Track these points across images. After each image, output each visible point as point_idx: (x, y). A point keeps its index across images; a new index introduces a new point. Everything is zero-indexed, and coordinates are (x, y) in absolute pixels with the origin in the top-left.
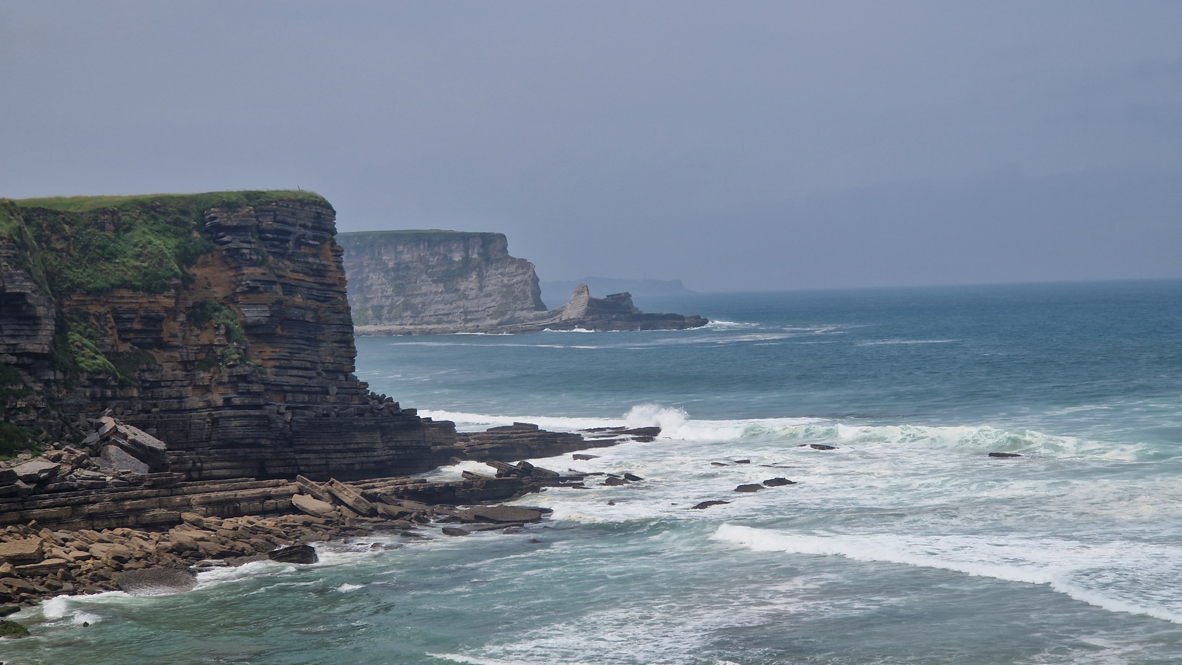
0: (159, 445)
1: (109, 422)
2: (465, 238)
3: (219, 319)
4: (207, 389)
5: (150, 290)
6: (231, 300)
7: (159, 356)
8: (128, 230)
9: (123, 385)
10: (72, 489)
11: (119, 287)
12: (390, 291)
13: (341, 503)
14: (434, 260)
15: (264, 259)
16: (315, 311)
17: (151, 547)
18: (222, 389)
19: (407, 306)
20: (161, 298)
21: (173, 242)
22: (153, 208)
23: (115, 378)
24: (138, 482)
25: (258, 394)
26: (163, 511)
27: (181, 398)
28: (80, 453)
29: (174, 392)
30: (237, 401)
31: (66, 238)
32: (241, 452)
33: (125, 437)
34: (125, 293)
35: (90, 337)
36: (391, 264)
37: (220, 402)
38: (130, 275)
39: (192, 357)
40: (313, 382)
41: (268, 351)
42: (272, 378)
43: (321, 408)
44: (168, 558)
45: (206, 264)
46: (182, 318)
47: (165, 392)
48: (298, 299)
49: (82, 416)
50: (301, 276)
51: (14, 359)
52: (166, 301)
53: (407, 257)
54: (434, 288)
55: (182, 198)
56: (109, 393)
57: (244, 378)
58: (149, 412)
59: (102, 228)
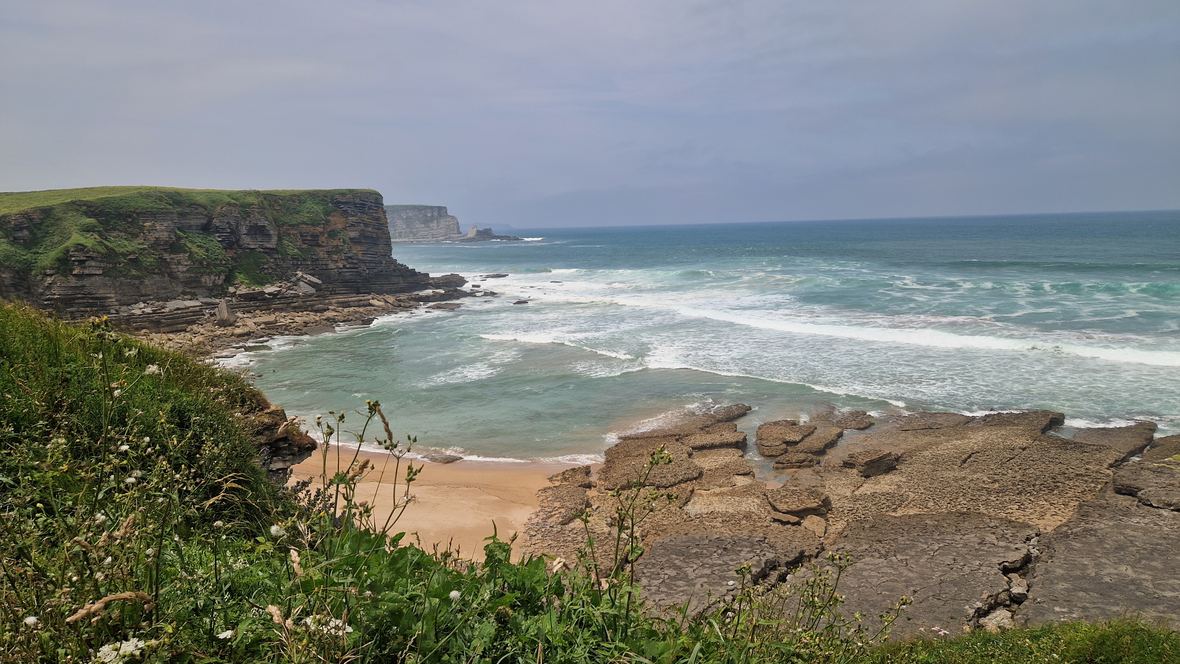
0: (319, 282)
1: (300, 274)
2: (432, 208)
3: (340, 236)
4: (336, 261)
5: (313, 225)
6: (345, 229)
7: (318, 249)
8: (304, 203)
9: (304, 260)
10: (287, 298)
11: (301, 224)
12: (404, 227)
13: (388, 302)
14: (421, 216)
15: (357, 214)
16: (377, 233)
17: (318, 319)
18: (342, 262)
19: (411, 232)
20: (318, 228)
21: (322, 207)
22: (313, 195)
23: (301, 257)
24: (311, 295)
25: (356, 264)
26: (322, 306)
27: (327, 265)
28: (289, 284)
29: (324, 263)
30: (348, 266)
31: (280, 205)
32: (350, 284)
33: (306, 279)
34: (304, 226)
35: (291, 242)
36: (405, 217)
37: (342, 267)
38: (305, 219)
39: (330, 250)
40: (377, 259)
41: (359, 248)
42: (361, 258)
43: (380, 269)
44: (324, 322)
45: (334, 216)
46: (326, 235)
47: (321, 263)
48: (370, 229)
49: (289, 271)
50: (371, 221)
51: (262, 250)
52: (320, 229)
53: (410, 214)
54: (421, 226)
55: (324, 191)
56: (299, 263)
57: (350, 258)
58: (314, 270)
59: (294, 202)
